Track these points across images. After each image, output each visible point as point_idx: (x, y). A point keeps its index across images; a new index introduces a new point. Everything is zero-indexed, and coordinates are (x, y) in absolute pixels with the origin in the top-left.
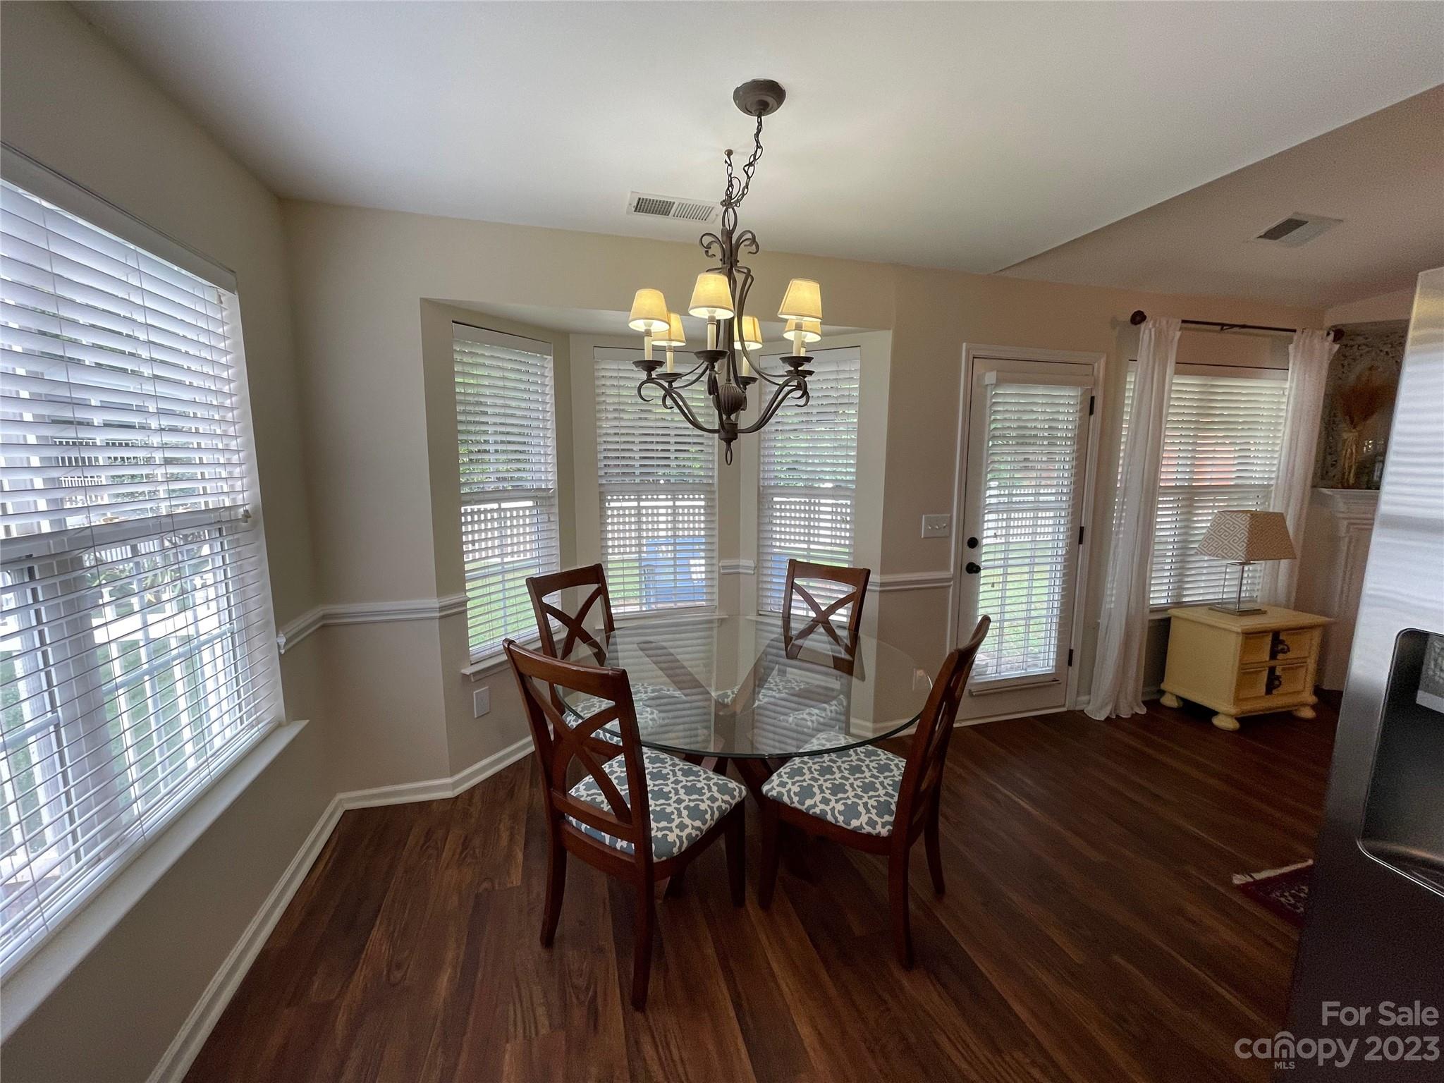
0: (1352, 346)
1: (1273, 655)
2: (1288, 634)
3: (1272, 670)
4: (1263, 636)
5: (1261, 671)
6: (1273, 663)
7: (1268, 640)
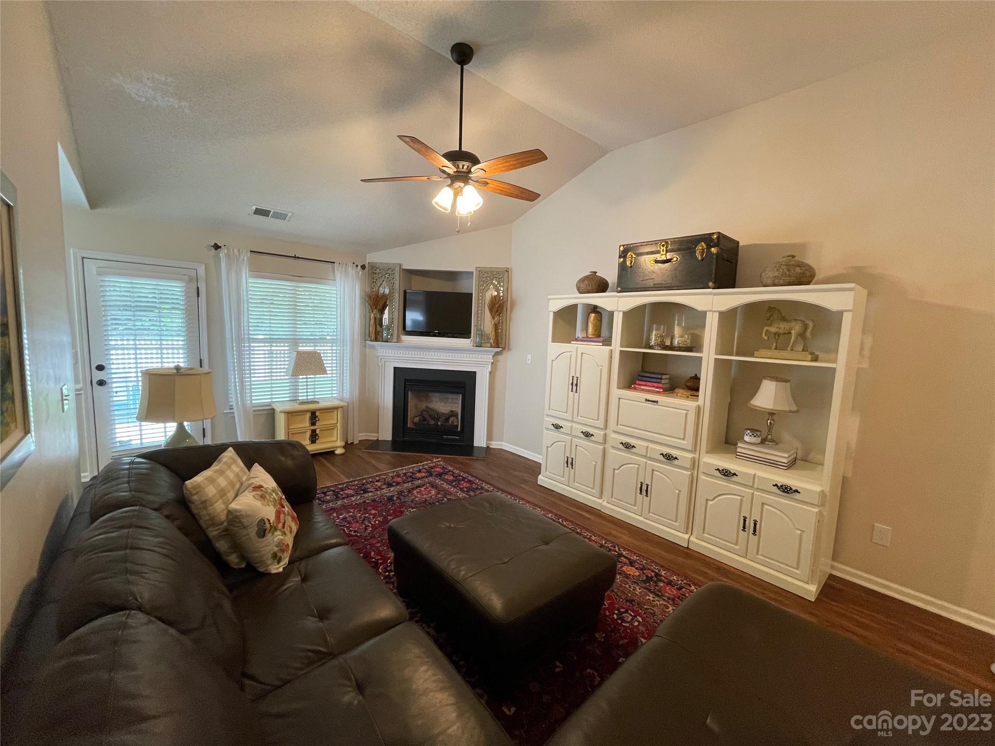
0: (376, 273)
1: (313, 424)
2: (321, 413)
3: (314, 431)
4: (304, 414)
5: (307, 432)
6: (313, 428)
7: (308, 415)
